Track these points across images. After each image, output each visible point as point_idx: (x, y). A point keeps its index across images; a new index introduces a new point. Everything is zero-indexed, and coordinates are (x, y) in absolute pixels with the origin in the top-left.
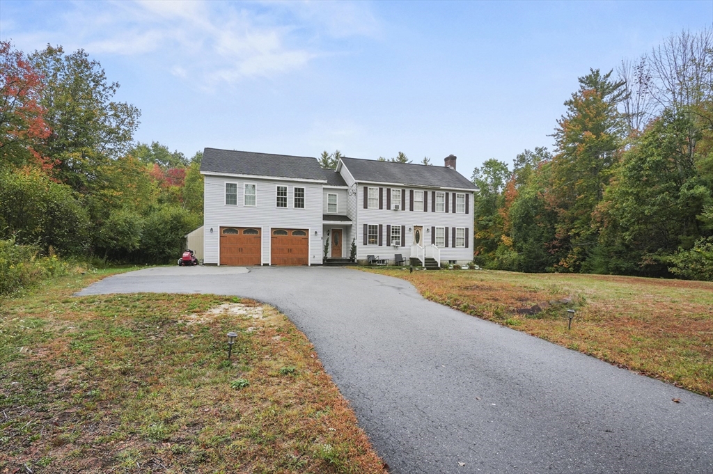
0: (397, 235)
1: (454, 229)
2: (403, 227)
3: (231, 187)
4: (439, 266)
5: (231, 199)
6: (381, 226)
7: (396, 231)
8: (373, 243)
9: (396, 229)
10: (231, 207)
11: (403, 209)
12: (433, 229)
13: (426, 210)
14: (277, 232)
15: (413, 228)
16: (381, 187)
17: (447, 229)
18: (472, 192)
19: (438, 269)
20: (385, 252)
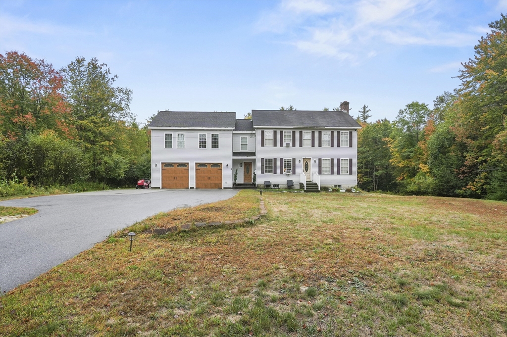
0: (289, 165)
1: (339, 160)
2: (294, 160)
3: (168, 136)
4: (319, 189)
5: (168, 144)
6: (275, 159)
7: (288, 162)
8: (269, 172)
9: (288, 161)
10: (168, 149)
11: (294, 145)
12: (320, 160)
13: (313, 146)
14: (199, 165)
15: (302, 161)
16: (275, 130)
17: (332, 160)
18: (356, 130)
19: (318, 191)
20: (279, 179)
